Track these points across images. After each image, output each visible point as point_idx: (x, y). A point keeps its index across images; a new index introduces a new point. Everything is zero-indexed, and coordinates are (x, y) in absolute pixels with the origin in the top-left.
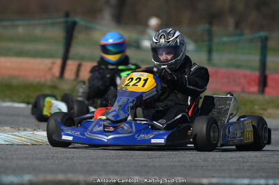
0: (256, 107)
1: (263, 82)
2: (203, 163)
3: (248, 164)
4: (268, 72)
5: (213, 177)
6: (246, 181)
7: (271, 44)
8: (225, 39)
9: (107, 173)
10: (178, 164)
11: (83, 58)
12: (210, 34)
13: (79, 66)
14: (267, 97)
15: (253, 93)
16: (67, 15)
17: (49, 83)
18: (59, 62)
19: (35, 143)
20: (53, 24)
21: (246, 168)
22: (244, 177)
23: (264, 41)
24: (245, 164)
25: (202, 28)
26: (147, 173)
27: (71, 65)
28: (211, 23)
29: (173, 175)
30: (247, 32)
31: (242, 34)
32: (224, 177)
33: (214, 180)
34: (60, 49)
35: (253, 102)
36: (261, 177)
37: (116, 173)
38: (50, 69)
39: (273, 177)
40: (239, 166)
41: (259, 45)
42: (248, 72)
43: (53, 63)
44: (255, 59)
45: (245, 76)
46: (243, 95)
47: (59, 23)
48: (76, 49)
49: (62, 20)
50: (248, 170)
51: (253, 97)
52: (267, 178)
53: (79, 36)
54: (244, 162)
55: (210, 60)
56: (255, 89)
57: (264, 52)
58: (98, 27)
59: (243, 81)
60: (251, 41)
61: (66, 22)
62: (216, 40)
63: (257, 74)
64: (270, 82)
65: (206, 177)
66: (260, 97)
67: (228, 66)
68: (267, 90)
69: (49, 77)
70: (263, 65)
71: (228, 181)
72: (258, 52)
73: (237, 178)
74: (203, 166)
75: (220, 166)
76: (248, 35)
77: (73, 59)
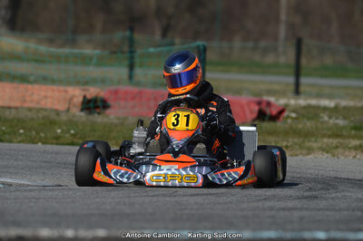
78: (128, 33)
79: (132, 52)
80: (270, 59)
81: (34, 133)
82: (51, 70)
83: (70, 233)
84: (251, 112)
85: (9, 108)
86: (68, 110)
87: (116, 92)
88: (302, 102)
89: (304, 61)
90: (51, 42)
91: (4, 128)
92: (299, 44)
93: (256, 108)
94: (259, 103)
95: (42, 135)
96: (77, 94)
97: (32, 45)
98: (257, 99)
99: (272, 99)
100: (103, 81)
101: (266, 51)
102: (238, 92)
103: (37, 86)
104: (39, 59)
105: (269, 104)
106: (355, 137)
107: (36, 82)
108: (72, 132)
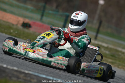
5: (30, 71)
8: (50, 12)
10: (16, 61)
12: (44, 8)
21: (46, 70)
22: (44, 74)
24: (45, 69)
25: (41, 4)
26: (2, 62)
28: (46, 3)
29: (13, 66)
31: (58, 11)
32: (35, 72)
33: (31, 72)
36: (51, 76)
39: (56, 77)
41: (64, 18)
50: (46, 71)
52: (53, 77)
55: (41, 19)
62: (46, 11)
67: (48, 24)
71: (36, 74)
73: (41, 74)
78: (43, 4)
79: (44, 11)
81: (3, 30)
83: (5, 66)
86: (17, 25)
87: (34, 23)
88: (96, 42)
89: (101, 29)
92: (101, 23)
95: (6, 31)
96: (21, 20)
100: (31, 18)
106: (111, 59)
108: (16, 32)
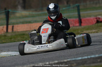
0: (79, 31)
1: (80, 22)
2: (63, 54)
3: (80, 52)
4: (81, 18)
6: (80, 58)
7: (81, 7)
9: (30, 63)
11: (14, 24)
13: (13, 27)
14: (82, 27)
15: (77, 26)
16: (5, 9)
17: (3, 35)
18: (5, 26)
19: (2, 57)
20: (1, 13)
23: (78, 7)
27: (10, 27)
30: (71, 5)
34: (5, 22)
35: (78, 30)
37: (33, 63)
38: (3, 29)
40: (77, 53)
42: (74, 19)
43: (3, 27)
44: (76, 14)
45: (73, 21)
46: (74, 27)
47: (3, 13)
48: (11, 21)
49: (4, 11)
51: (78, 28)
53: (11, 16)
54: (78, 51)
56: (78, 24)
57: (79, 11)
58: (17, 12)
59: (73, 22)
60: (74, 8)
61: (6, 12)
63: (78, 19)
64: (83, 21)
65: (66, 59)
66: (80, 27)
68: (82, 24)
69: (3, 32)
70: (79, 16)
72: (77, 11)
74: (64, 55)
75: (70, 54)
76: (72, 6)
77: (10, 25)
80: (98, 5)
82: (37, 18)
84: (95, 21)
85: (27, 31)
90: (36, 11)
91: (26, 37)
93: (96, 20)
94: (96, 18)
97: (31, 13)
98: (95, 17)
99: (100, 17)
101: (96, 4)
102: (90, 16)
103: (34, 24)
104: (33, 16)
105: (99, 18)
107: (33, 22)
